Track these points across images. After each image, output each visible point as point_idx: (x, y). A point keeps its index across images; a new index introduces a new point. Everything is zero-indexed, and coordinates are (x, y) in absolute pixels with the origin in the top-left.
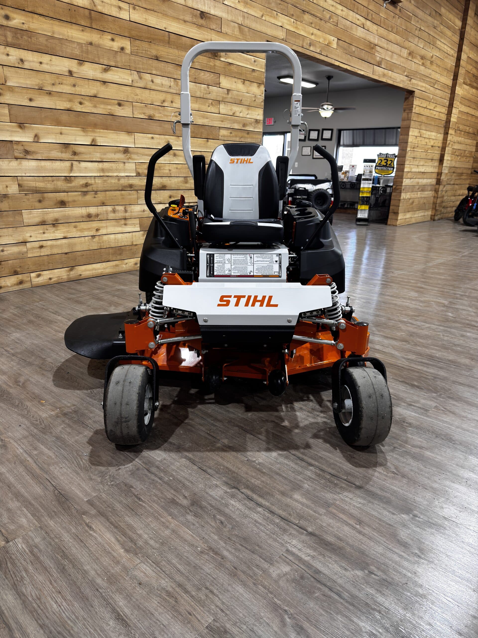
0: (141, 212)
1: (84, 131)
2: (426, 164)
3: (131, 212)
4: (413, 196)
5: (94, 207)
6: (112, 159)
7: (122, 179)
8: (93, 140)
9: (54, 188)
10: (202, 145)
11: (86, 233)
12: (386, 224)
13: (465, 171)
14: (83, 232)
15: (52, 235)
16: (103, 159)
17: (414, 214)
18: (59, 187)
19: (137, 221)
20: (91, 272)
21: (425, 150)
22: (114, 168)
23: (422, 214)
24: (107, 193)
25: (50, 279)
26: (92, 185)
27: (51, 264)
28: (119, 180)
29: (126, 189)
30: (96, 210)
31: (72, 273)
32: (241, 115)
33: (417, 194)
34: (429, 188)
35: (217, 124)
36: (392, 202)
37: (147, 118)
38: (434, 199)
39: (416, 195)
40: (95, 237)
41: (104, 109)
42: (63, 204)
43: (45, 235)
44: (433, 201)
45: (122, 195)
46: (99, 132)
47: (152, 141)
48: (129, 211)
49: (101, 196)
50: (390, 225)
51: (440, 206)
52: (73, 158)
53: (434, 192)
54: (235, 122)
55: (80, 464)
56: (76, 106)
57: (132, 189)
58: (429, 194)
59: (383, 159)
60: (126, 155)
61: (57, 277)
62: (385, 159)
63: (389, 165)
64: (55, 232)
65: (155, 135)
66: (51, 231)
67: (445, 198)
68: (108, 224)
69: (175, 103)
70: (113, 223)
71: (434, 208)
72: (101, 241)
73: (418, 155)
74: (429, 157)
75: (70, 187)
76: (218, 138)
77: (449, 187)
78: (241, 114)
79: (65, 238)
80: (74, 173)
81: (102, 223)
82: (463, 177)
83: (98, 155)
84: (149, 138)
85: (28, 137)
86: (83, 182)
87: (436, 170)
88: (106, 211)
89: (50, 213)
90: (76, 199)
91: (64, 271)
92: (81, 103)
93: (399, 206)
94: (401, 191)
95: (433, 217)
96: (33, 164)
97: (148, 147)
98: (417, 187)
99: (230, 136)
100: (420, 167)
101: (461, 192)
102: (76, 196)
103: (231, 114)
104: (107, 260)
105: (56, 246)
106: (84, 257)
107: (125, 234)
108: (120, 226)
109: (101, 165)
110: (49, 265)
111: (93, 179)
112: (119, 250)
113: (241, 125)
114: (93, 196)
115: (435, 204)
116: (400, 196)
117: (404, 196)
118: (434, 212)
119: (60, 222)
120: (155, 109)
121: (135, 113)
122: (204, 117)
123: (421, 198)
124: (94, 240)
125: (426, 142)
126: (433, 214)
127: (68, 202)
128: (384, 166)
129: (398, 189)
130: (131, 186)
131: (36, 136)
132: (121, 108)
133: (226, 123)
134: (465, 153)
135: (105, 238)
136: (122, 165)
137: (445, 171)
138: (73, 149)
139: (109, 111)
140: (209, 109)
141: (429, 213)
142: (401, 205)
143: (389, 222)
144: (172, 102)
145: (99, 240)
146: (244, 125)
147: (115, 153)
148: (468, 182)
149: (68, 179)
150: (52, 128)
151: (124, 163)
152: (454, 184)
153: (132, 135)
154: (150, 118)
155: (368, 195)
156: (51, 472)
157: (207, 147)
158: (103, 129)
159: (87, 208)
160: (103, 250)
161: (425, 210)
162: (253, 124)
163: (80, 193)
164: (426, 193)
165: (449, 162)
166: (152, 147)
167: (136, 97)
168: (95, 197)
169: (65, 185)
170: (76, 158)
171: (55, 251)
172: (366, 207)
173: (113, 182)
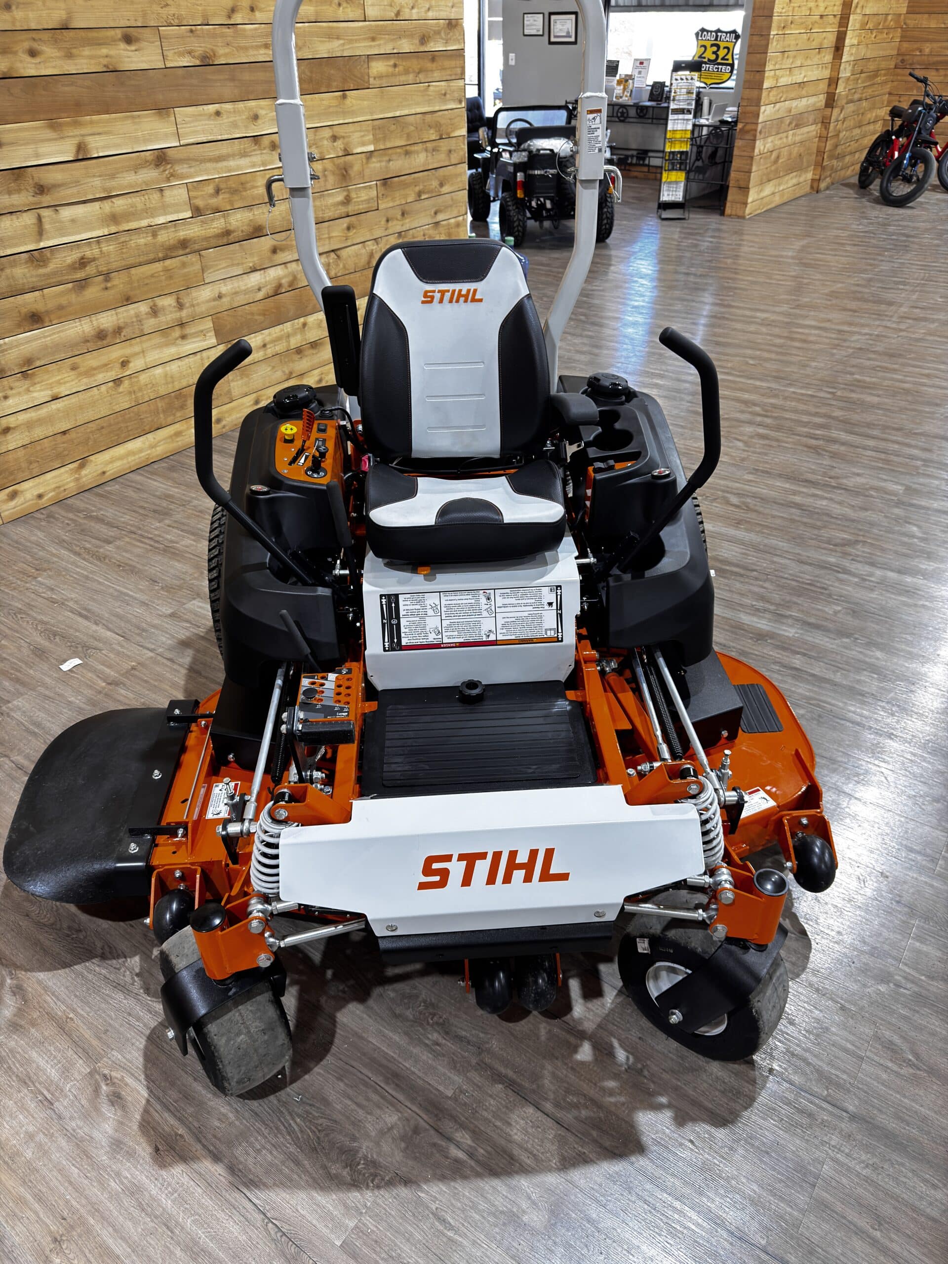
0: (214, 300)
1: (52, 127)
2: (809, 62)
3: (193, 306)
4: (778, 143)
5: (109, 313)
6: (131, 186)
7: (163, 232)
8: (80, 147)
9: (10, 286)
10: (331, 110)
11: (101, 377)
12: (722, 213)
13: (884, 65)
14: (94, 375)
15: (25, 397)
16: (111, 191)
17: (779, 185)
18: (21, 282)
19: (208, 324)
20: (125, 461)
21: (806, 29)
22: (140, 206)
23: (794, 181)
24: (133, 271)
25: (40, 496)
26: (94, 259)
27: (35, 465)
28: (155, 235)
29: (173, 254)
30: (115, 318)
31: (84, 472)
32: (415, 14)
33: (787, 137)
34: (811, 120)
35: (362, 48)
36: (736, 163)
37: (198, 63)
38: (819, 141)
39: (785, 140)
40: (121, 382)
41: (91, 57)
42: (35, 319)
43: (10, 402)
44: (818, 147)
45: (166, 270)
46: (91, 122)
47: (219, 121)
48: (187, 305)
49: (119, 281)
50: (730, 216)
51: (831, 157)
52: (40, 203)
53: (820, 125)
54: (401, 34)
55: (294, 1132)
56: (21, 61)
57: (188, 250)
58: (812, 130)
59: (708, 44)
60: (162, 169)
61: (54, 490)
62: (712, 45)
63: (723, 59)
64: (31, 389)
65: (223, 105)
66: (21, 390)
67: (841, 135)
68: (145, 345)
69: (261, 10)
70: (157, 339)
71: (820, 165)
72: (135, 388)
73: (791, 42)
74: (815, 44)
75: (44, 275)
76: (366, 85)
77: (850, 108)
78: (414, 11)
79: (55, 398)
80: (48, 239)
81: (131, 345)
82: (879, 80)
83: (97, 182)
84: (210, 116)
86: (72, 257)
87: (827, 73)
88: (137, 316)
89: (11, 348)
90: (63, 301)
91: (67, 472)
92: (33, 53)
93: (750, 172)
94: (755, 136)
95: (815, 185)
97: (211, 138)
98: (787, 120)
99: (393, 75)
100: (796, 71)
101: (871, 115)
102: (62, 294)
103: (392, 15)
104: (156, 426)
105: (40, 421)
106: (104, 431)
107: (187, 360)
108: (173, 343)
109: (107, 206)
110: (31, 467)
111: (94, 246)
112: (177, 398)
113: (417, 42)
114: (103, 286)
115: (820, 152)
116: (753, 148)
117: (760, 146)
118: (818, 172)
119: (38, 363)
120: (214, 36)
121: (170, 54)
122: (331, 36)
123: (795, 144)
124: (121, 389)
125: (810, 9)
126: (817, 177)
127: (48, 312)
128: (710, 61)
129: (748, 132)
130: (184, 244)
132: (133, 48)
133: (382, 42)
134: (886, 19)
135: (143, 378)
136: (156, 196)
137: (845, 72)
138: (36, 180)
139: (105, 61)
140: (341, 14)
141: (809, 175)
142: (754, 168)
143: (728, 211)
144: (252, 9)
145: (131, 385)
146: (424, 40)
147: (136, 169)
148: (887, 88)
149: (37, 257)
151: (161, 190)
152: (860, 100)
153: (168, 115)
154: (207, 62)
155: (685, 148)
156: (241, 1167)
157: (344, 113)
158: (99, 113)
159: (94, 318)
160: (144, 407)
161: (801, 170)
162: (443, 35)
163: (70, 285)
164: (805, 130)
165: (854, 50)
166: (219, 138)
167: (164, 12)
168: (106, 288)
169: (34, 273)
170: (46, 200)
171: (39, 432)
172: (681, 176)
173: (142, 241)
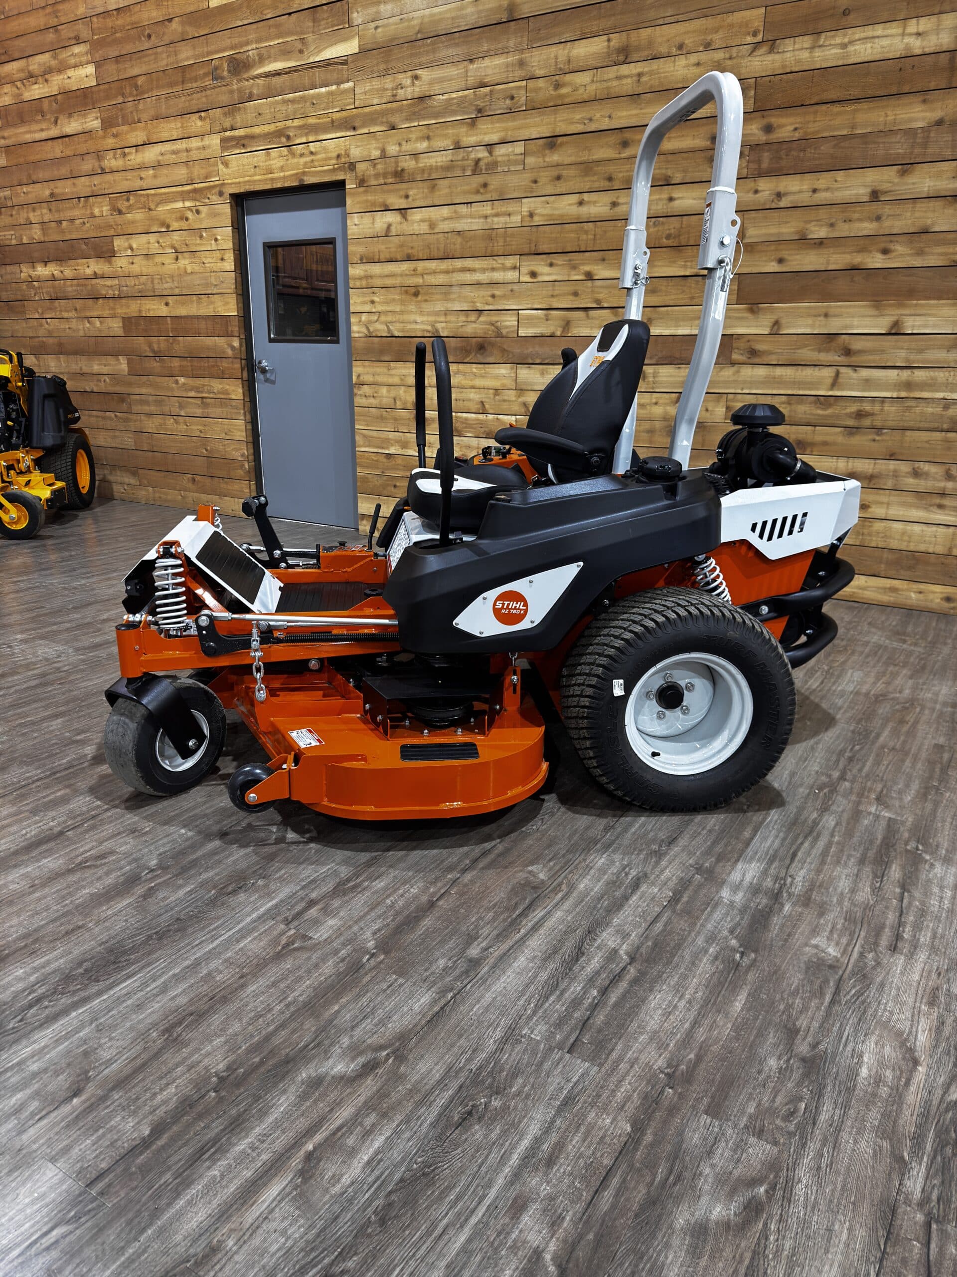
1: (877, 307)
6: (932, 362)
8: (896, 324)
16: (914, 363)
18: (801, 417)
26: (873, 414)
46: (916, 305)
52: (843, 362)
56: (871, 258)
70: (910, 499)
75: (823, 416)
80: (839, 390)
83: (903, 353)
85: (761, 326)
88: (896, 471)
90: (830, 439)
92: (885, 251)
96: (761, 371)
102: (831, 434)
108: (926, 508)
109: (905, 374)
111: (877, 404)
114: (872, 437)
131: (776, 323)
135: (879, 527)
138: (847, 344)
147: (951, 347)
150: (809, 308)
158: (930, 298)
168: (875, 441)
169: (814, 412)
170: (849, 360)
173: (930, 410)
